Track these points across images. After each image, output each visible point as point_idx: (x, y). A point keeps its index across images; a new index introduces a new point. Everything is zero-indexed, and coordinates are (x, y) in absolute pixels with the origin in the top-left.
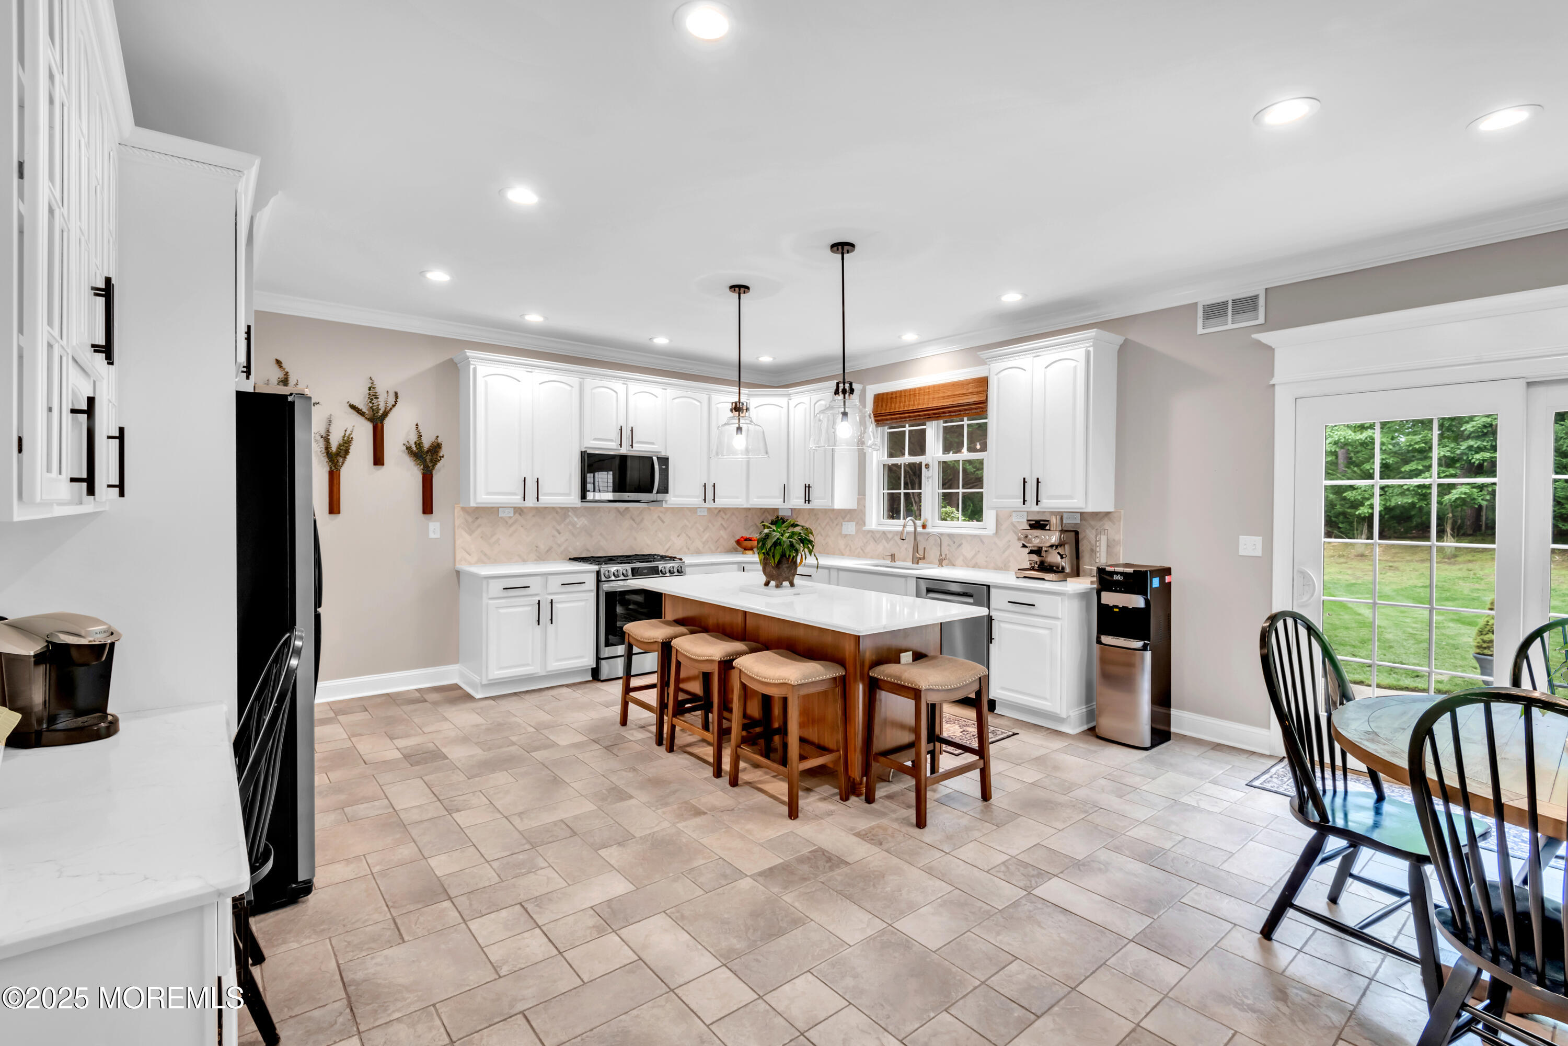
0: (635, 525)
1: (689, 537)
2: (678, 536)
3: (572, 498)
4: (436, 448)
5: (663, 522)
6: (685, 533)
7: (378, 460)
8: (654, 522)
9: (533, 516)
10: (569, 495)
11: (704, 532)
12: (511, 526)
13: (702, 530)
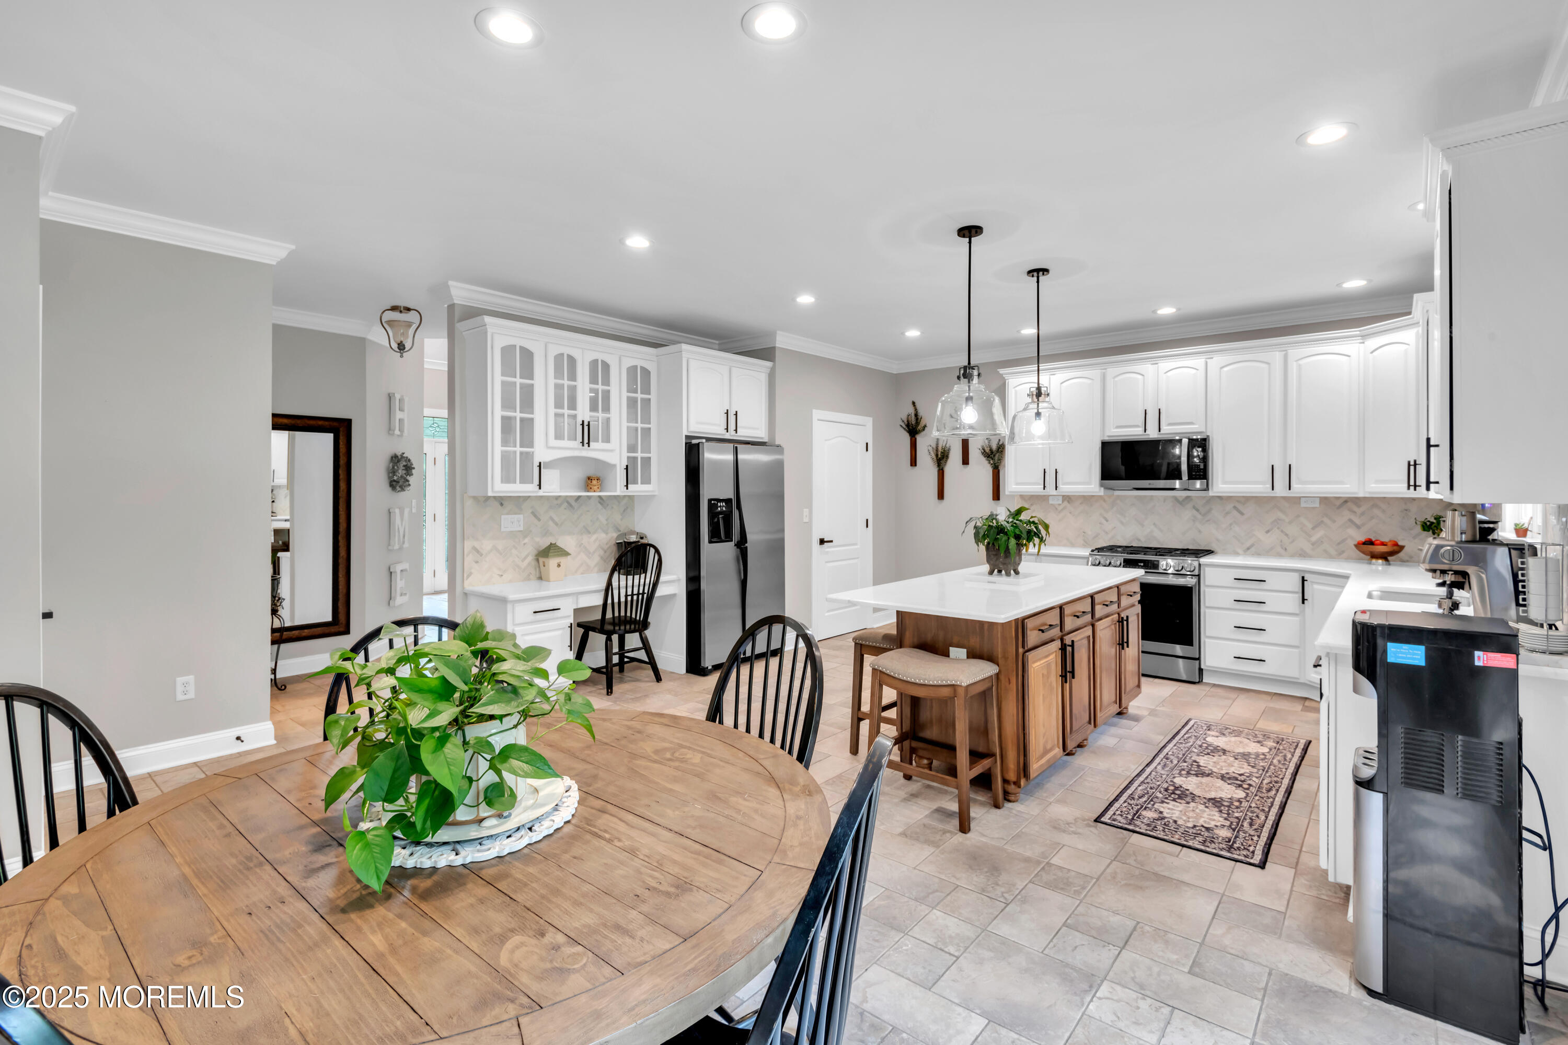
0: (1199, 516)
1: (1287, 535)
2: (1268, 532)
3: (1093, 486)
4: (1001, 448)
5: (1242, 514)
6: (1278, 528)
7: (965, 461)
8: (1227, 513)
9: (1081, 504)
10: (1089, 483)
11: (1313, 528)
12: (1060, 512)
13: (1310, 526)
